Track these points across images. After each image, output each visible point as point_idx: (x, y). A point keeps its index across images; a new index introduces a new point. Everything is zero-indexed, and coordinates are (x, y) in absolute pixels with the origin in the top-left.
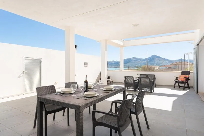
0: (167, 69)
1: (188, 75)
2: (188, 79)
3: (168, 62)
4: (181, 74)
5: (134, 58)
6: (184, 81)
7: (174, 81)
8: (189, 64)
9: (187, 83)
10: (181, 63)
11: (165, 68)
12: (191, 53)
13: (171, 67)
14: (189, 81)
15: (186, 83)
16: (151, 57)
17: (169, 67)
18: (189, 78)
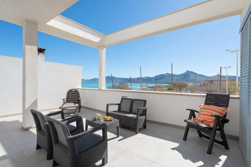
0: (202, 85)
1: (222, 108)
2: (222, 121)
3: (204, 78)
4: (206, 103)
5: (167, 74)
6: (212, 125)
7: (185, 121)
8: (228, 80)
9: (221, 129)
10: (217, 79)
11: (200, 85)
12: (230, 66)
13: (205, 84)
14: (226, 124)
15: (218, 130)
16: (186, 73)
17: (203, 84)
18: (227, 118)
